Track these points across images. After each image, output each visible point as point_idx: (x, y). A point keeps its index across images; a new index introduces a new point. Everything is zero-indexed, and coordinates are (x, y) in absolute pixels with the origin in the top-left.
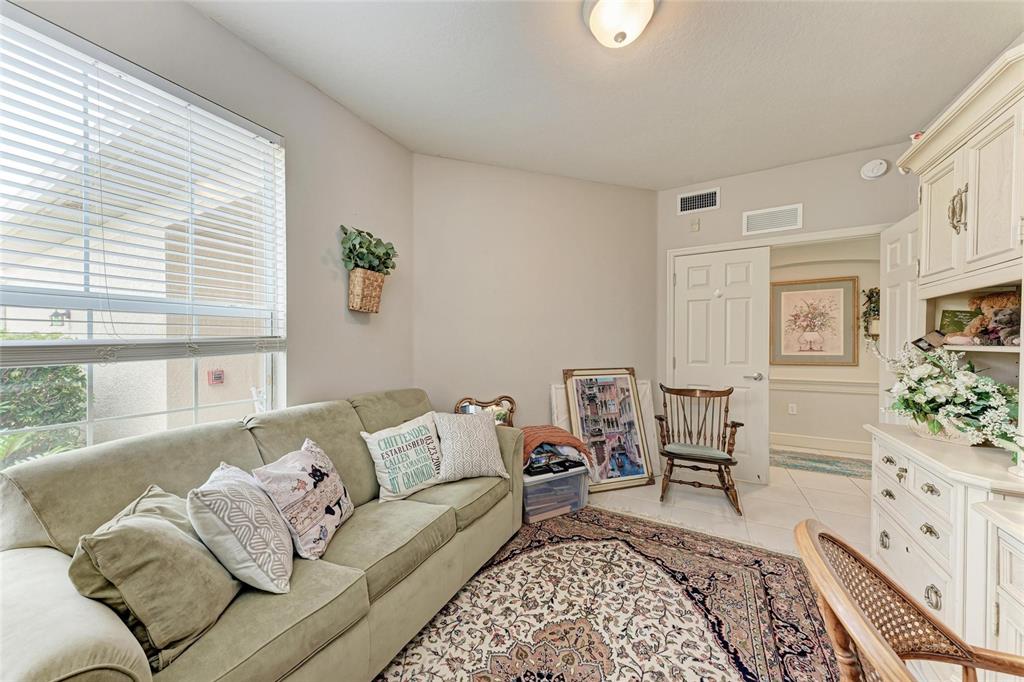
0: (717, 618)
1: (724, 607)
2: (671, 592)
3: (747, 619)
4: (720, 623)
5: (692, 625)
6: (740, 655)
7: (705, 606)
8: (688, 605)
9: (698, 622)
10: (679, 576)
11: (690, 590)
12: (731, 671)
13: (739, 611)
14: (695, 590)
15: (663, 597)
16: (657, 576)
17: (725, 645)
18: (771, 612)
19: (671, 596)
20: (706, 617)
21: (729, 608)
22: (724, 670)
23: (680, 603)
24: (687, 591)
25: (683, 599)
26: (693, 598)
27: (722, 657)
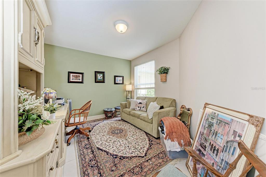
0: (108, 155)
1: (108, 159)
2: (120, 153)
3: (103, 160)
4: (107, 154)
5: (111, 150)
6: (102, 151)
7: (112, 156)
8: (115, 153)
9: (111, 151)
10: (122, 158)
11: (117, 157)
12: (102, 148)
13: (105, 160)
14: (116, 158)
15: (120, 151)
16: (125, 154)
17: (104, 151)
18: (98, 167)
19: (119, 152)
20: (110, 154)
21: (107, 159)
22: (103, 148)
23: (116, 152)
24: (117, 156)
25: (117, 154)
26: (115, 155)
27: (104, 149)
